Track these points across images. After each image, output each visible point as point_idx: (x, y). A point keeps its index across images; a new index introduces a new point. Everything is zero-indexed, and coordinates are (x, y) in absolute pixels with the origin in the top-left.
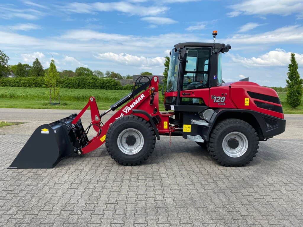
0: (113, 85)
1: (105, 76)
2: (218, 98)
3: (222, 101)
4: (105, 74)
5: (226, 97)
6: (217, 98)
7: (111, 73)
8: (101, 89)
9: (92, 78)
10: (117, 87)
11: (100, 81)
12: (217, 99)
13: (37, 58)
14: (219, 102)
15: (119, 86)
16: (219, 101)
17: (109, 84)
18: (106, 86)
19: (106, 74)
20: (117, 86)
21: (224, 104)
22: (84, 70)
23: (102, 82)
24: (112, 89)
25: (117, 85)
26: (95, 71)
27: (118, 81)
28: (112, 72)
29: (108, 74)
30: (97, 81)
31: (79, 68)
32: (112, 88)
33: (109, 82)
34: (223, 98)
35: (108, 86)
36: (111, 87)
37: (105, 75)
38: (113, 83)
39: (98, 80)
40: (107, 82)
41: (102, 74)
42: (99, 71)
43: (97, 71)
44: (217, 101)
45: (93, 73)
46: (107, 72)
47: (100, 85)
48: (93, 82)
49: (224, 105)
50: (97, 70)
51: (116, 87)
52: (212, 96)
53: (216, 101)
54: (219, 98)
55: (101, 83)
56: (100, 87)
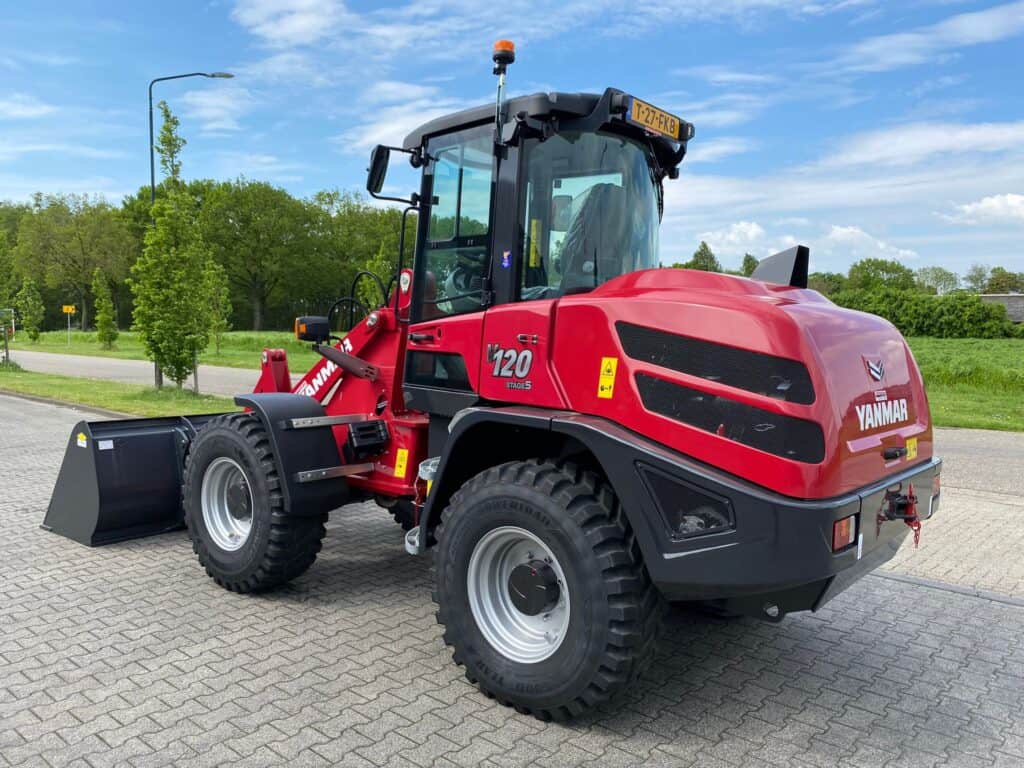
0: (970, 321)
1: (964, 285)
2: (507, 355)
3: (522, 370)
4: (964, 279)
5: (535, 349)
6: (503, 357)
7: (989, 275)
8: (918, 335)
9: (888, 296)
10: (989, 328)
11: (916, 305)
12: (505, 360)
13: (703, 242)
14: (510, 374)
15: (997, 322)
16: (510, 369)
17: (952, 317)
18: (938, 324)
19: (971, 278)
20: (987, 324)
21: (528, 385)
22: (882, 270)
23: (923, 308)
24: (962, 335)
25: (987, 317)
26: (924, 271)
27: (994, 303)
28: (994, 271)
29: (976, 277)
30: (904, 307)
31: (861, 262)
32: (966, 332)
33: (952, 310)
34: (525, 357)
35: (949, 323)
36: (962, 326)
37: (963, 282)
38: (968, 312)
39: (906, 303)
40: (945, 309)
41: (952, 279)
42: (940, 269)
43: (934, 269)
44: (506, 373)
45: (915, 279)
46: (975, 269)
47: (915, 322)
48: (888, 311)
49: (524, 392)
50: (930, 266)
51: (983, 329)
52: (489, 346)
53: (500, 372)
54: (510, 357)
55: (919, 314)
56: (912, 330)
